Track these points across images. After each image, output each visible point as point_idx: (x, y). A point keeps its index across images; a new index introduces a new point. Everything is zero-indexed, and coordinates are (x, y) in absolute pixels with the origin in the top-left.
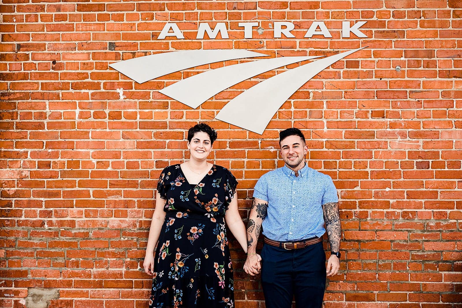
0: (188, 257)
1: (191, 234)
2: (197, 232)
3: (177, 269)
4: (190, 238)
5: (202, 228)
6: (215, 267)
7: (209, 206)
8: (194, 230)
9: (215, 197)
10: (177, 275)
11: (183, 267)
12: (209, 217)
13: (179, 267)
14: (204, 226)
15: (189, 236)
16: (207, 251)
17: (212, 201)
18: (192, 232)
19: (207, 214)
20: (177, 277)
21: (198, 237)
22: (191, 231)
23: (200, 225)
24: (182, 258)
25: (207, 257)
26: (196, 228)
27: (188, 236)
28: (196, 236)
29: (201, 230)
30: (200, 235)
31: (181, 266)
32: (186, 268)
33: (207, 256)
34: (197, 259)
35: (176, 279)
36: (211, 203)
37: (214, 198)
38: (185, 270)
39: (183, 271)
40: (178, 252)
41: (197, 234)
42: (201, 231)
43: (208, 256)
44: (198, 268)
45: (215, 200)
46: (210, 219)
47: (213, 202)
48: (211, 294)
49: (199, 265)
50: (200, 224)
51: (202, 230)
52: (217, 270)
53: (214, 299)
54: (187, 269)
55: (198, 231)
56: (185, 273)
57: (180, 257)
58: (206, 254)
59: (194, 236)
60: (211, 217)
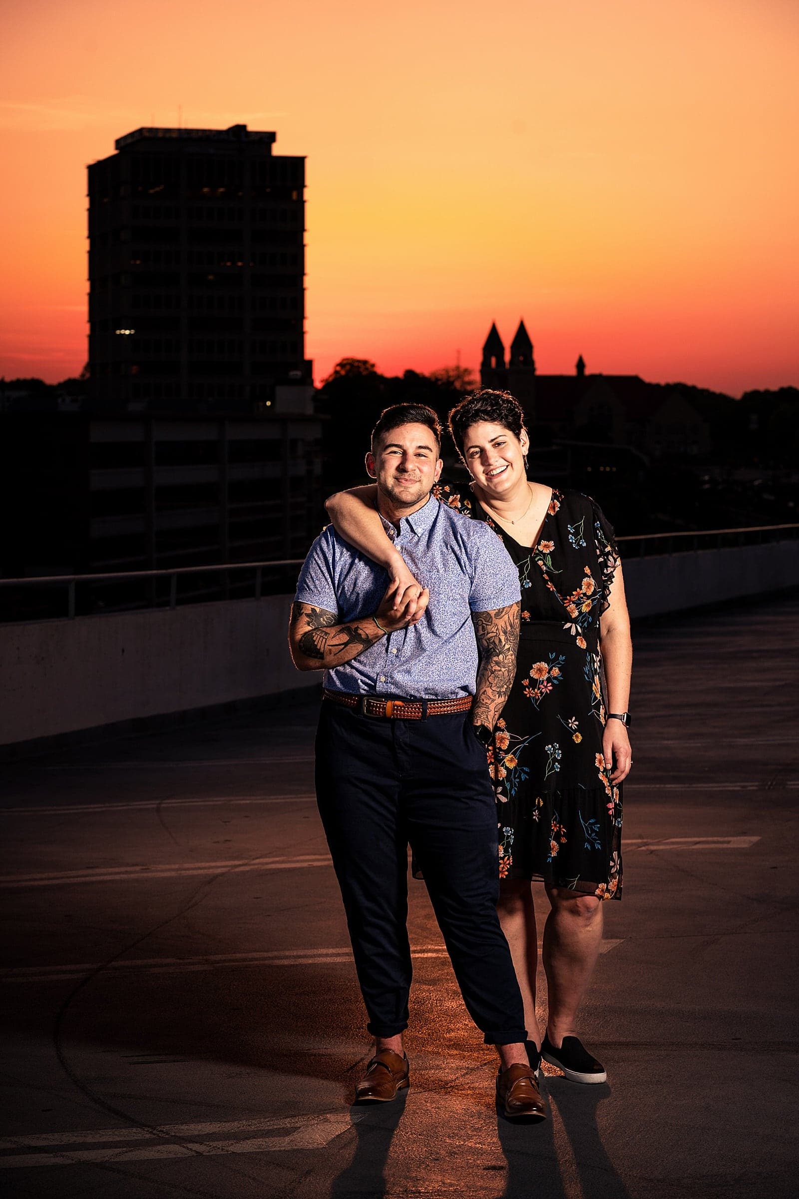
0: (525, 741)
1: (534, 683)
2: (547, 676)
3: (504, 772)
4: (530, 692)
5: (559, 664)
6: (597, 764)
7: (574, 603)
8: (540, 670)
9: (587, 576)
10: (505, 789)
11: (515, 767)
12: (573, 632)
13: (507, 768)
14: (562, 658)
15: (527, 686)
16: (577, 723)
17: (581, 589)
18: (536, 677)
19: (568, 625)
20: (504, 793)
21: (550, 688)
22: (533, 674)
23: (552, 656)
24: (512, 745)
25: (578, 739)
26: (544, 665)
27: (524, 688)
28: (546, 687)
29: (557, 670)
30: (555, 682)
31: (511, 766)
32: (522, 770)
33: (577, 737)
34: (550, 746)
35: (504, 799)
36: (578, 594)
37: (585, 580)
38: (519, 777)
39: (515, 778)
40: (503, 731)
41: (549, 680)
42: (556, 672)
43: (580, 738)
44: (553, 768)
45: (589, 585)
46: (575, 638)
47: (584, 591)
48: (590, 835)
49: (555, 760)
50: (552, 654)
51: (560, 669)
52: (603, 772)
53: (598, 846)
54: (525, 772)
55: (549, 673)
56: (520, 782)
57: (507, 743)
58: (576, 731)
59: (542, 686)
60: (578, 633)
